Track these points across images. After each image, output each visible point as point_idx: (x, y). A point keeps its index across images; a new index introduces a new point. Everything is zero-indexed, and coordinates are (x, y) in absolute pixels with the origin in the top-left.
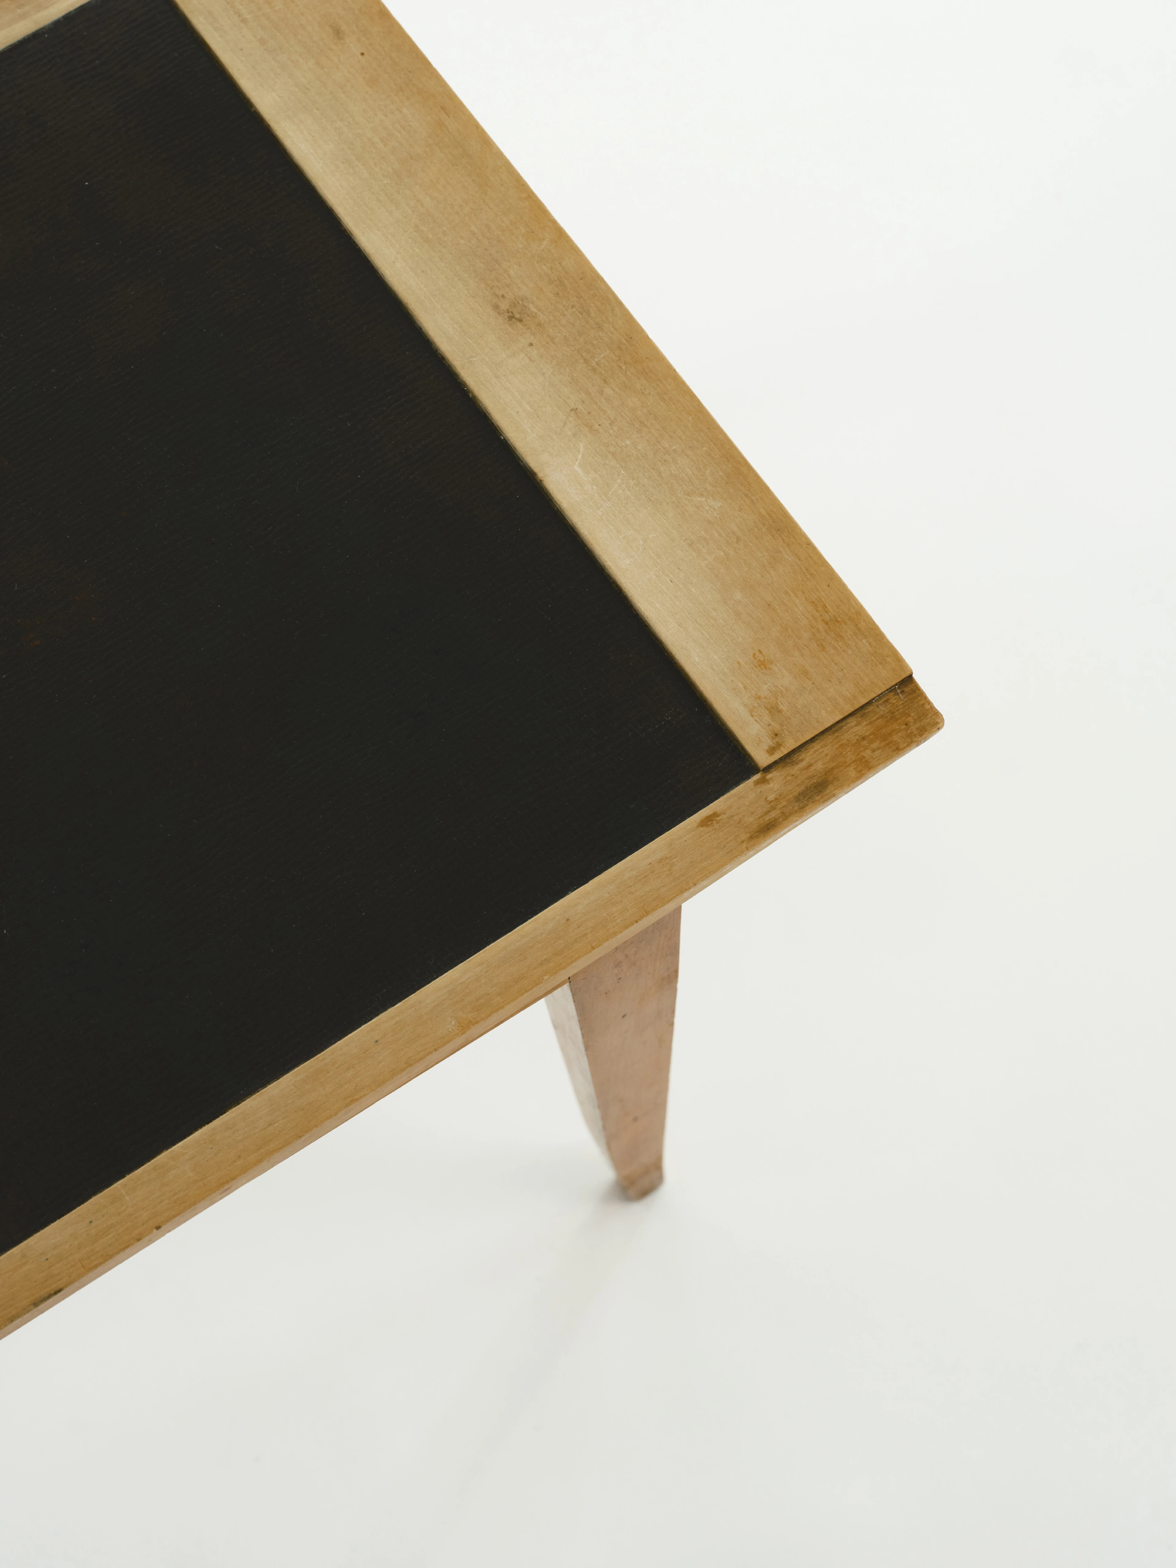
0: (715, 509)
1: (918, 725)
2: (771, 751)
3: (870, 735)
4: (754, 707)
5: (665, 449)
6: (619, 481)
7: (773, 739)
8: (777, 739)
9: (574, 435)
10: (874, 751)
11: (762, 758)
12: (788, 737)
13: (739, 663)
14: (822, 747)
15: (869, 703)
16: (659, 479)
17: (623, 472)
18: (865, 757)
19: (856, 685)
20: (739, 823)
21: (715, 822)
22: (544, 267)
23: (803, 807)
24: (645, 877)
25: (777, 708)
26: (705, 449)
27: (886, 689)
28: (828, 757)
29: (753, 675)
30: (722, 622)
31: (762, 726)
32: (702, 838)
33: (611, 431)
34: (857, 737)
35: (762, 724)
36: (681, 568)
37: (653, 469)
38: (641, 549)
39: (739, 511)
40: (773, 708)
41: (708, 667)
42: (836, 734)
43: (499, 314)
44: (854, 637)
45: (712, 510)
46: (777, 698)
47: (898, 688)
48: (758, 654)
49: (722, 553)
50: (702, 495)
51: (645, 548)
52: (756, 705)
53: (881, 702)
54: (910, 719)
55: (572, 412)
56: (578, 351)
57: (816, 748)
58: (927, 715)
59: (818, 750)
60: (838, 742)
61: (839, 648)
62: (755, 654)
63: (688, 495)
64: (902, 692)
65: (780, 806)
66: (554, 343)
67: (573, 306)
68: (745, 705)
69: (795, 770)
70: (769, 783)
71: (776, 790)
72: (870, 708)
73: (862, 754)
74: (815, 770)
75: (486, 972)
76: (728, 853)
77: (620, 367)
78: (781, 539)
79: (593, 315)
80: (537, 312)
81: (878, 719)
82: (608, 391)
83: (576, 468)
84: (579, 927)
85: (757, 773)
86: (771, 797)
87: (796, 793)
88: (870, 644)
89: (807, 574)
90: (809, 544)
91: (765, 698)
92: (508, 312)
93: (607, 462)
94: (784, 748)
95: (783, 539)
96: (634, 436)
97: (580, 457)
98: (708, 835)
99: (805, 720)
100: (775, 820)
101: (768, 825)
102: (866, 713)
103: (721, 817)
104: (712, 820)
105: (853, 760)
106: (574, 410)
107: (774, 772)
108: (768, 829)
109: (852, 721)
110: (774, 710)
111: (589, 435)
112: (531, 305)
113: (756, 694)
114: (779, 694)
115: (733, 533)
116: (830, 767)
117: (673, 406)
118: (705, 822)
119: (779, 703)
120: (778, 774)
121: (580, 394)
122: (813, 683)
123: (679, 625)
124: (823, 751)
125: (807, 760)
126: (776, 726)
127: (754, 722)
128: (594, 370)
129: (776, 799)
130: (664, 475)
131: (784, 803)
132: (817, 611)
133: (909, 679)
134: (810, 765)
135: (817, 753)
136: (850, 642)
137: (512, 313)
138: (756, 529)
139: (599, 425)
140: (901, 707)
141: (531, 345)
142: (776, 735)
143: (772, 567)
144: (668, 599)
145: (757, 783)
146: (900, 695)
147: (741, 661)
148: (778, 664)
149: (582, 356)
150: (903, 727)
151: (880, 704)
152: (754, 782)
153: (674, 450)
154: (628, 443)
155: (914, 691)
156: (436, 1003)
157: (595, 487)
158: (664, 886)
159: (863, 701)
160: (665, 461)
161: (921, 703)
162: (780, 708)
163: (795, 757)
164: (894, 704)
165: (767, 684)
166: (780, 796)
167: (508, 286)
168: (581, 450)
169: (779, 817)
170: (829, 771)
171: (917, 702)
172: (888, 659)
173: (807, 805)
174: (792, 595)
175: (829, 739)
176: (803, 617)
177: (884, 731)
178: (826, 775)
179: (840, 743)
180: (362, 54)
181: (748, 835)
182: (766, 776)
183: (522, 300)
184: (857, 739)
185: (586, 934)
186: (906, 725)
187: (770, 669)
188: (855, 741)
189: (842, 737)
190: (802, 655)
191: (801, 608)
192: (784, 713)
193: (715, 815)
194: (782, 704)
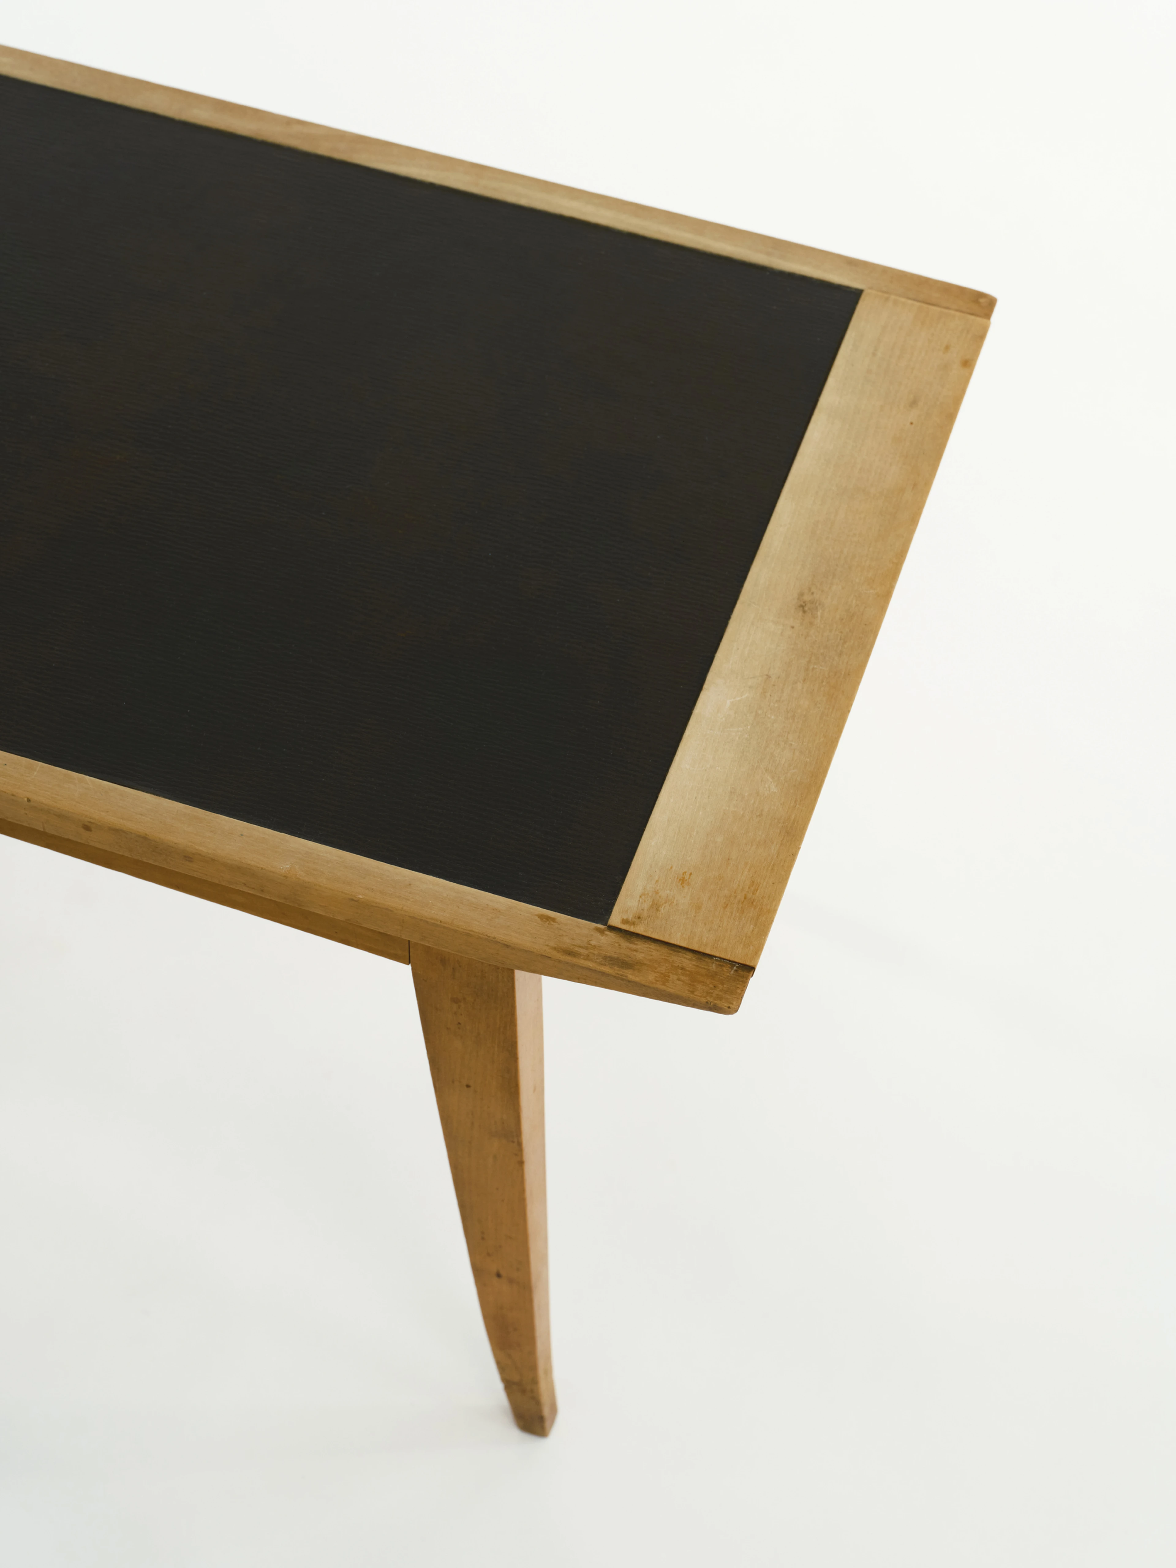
0: (770, 791)
1: (720, 993)
2: (625, 922)
3: (689, 971)
4: (648, 894)
5: (787, 738)
6: (741, 729)
7: (635, 917)
8: (637, 921)
9: (750, 687)
10: (679, 980)
11: (615, 919)
12: (643, 925)
13: (671, 868)
14: (655, 950)
15: (711, 956)
16: (762, 748)
17: (749, 727)
18: (669, 977)
19: (716, 940)
20: (560, 936)
21: (548, 922)
22: (854, 601)
23: (602, 964)
24: (476, 908)
25: (658, 907)
26: (808, 760)
27: (729, 959)
28: (651, 957)
29: (670, 880)
30: (693, 842)
31: (638, 905)
32: (531, 922)
33: (772, 704)
34: (680, 965)
35: (639, 905)
36: (710, 797)
37: (767, 742)
38: (703, 768)
39: (781, 804)
40: (656, 905)
41: (653, 853)
42: (671, 952)
43: (798, 599)
44: (749, 919)
45: (768, 789)
46: (666, 903)
47: (737, 967)
48: (688, 874)
49: (742, 813)
50: (773, 778)
51: (706, 770)
52: (650, 894)
53: (718, 963)
54: (720, 986)
55: (766, 676)
56: (812, 654)
57: (651, 947)
58: (732, 995)
59: (651, 948)
60: (668, 957)
61: (734, 915)
62: (686, 872)
63: (766, 770)
64: (736, 971)
65: (592, 951)
66: (805, 638)
67: (841, 632)
68: (645, 889)
69: (624, 944)
70: (602, 936)
71: (601, 942)
72: (707, 960)
73: (671, 975)
74: (635, 955)
75: (337, 863)
76: (533, 942)
77: (823, 682)
78: (782, 838)
79: (845, 646)
80: (819, 617)
81: (704, 968)
82: (799, 686)
83: (728, 702)
84: (410, 893)
85: (603, 925)
86: (593, 943)
87: (608, 954)
88: (753, 931)
89: (771, 867)
90: (794, 856)
91: (660, 897)
92: (804, 602)
93: (748, 715)
94: (634, 927)
95: (783, 839)
96: (780, 718)
97: (738, 699)
98: (535, 924)
99: (665, 927)
100: (579, 954)
101: (572, 952)
102: (702, 959)
103: (554, 924)
104: (548, 920)
105: (662, 972)
106: (768, 677)
107: (612, 934)
108: (569, 954)
109: (689, 955)
110: (655, 906)
111: (758, 694)
112: (821, 611)
113: (658, 890)
114: (670, 903)
115: (762, 810)
116: (645, 962)
117: (822, 725)
118: (541, 917)
119: (663, 906)
120: (614, 937)
121: (783, 673)
122: (695, 916)
123: (668, 820)
124: (652, 952)
125: (638, 947)
126: (645, 914)
127: (637, 900)
128: (807, 670)
129: (595, 946)
130: (768, 749)
131: (596, 952)
132: (749, 888)
133: (751, 969)
134: (636, 951)
135: (649, 950)
136: (744, 919)
137: (805, 605)
138: (776, 821)
139: (771, 696)
140: (725, 976)
141: (793, 627)
142: (639, 918)
143: (757, 845)
144: (682, 804)
145: (598, 929)
146: (733, 971)
147: (674, 868)
148: (690, 889)
149: (811, 658)
150: (711, 986)
151: (716, 964)
152: (596, 927)
153: (791, 745)
154: (773, 717)
155: (743, 977)
156: (293, 850)
157: (724, 719)
158: (478, 921)
159: (708, 951)
160: (779, 744)
161: (738, 986)
162: (660, 908)
163: (634, 939)
164: (723, 971)
165: (670, 891)
166: (599, 947)
167: (822, 591)
168: (743, 697)
169: (583, 955)
170: (641, 963)
171: (737, 984)
172: (751, 948)
173: (606, 965)
174: (748, 867)
175: (665, 950)
176: (738, 883)
177: (698, 977)
178: (637, 963)
179: (667, 958)
180: (912, 423)
181: (555, 946)
182: (606, 931)
183: (820, 604)
184: (678, 966)
185: (409, 900)
186: (715, 987)
187: (683, 887)
188: (677, 965)
189: (672, 957)
190: (710, 898)
191: (743, 878)
192: (659, 912)
193: (554, 920)
194: (664, 908)
